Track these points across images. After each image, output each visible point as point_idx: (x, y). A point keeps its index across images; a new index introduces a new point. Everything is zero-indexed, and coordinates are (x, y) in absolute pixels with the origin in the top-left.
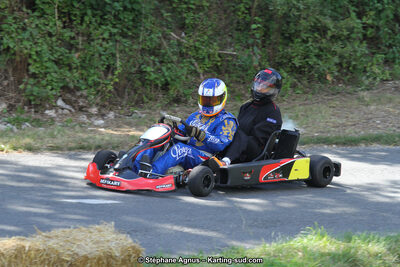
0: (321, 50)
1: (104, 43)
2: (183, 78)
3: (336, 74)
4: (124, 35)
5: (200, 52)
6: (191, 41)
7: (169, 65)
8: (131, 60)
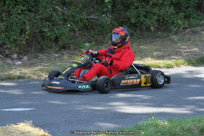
0: (147, 12)
1: (19, 16)
2: (67, 33)
3: (157, 26)
4: (30, 11)
5: (76, 18)
6: (70, 12)
7: (58, 27)
8: (35, 25)
